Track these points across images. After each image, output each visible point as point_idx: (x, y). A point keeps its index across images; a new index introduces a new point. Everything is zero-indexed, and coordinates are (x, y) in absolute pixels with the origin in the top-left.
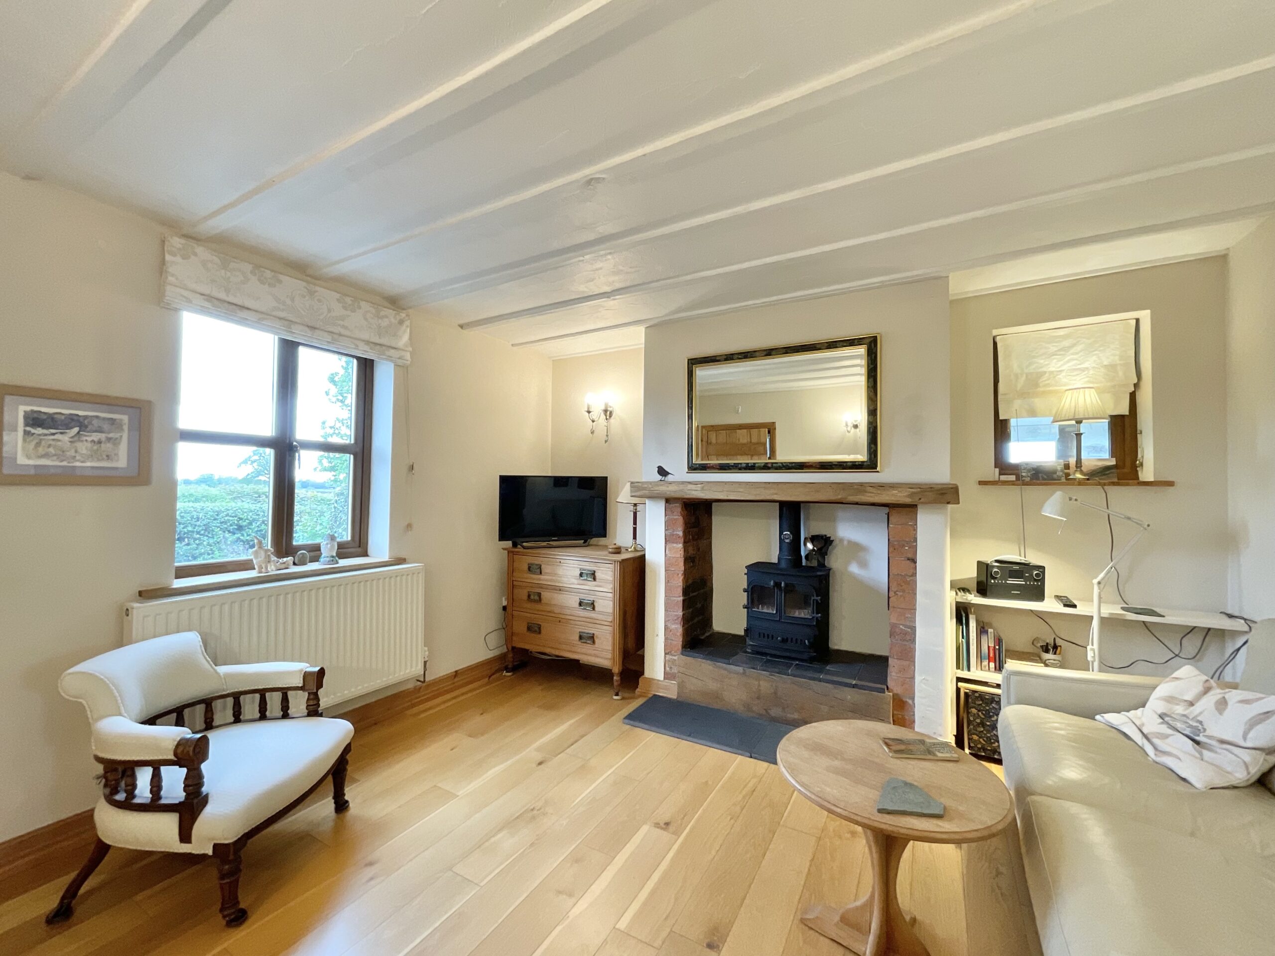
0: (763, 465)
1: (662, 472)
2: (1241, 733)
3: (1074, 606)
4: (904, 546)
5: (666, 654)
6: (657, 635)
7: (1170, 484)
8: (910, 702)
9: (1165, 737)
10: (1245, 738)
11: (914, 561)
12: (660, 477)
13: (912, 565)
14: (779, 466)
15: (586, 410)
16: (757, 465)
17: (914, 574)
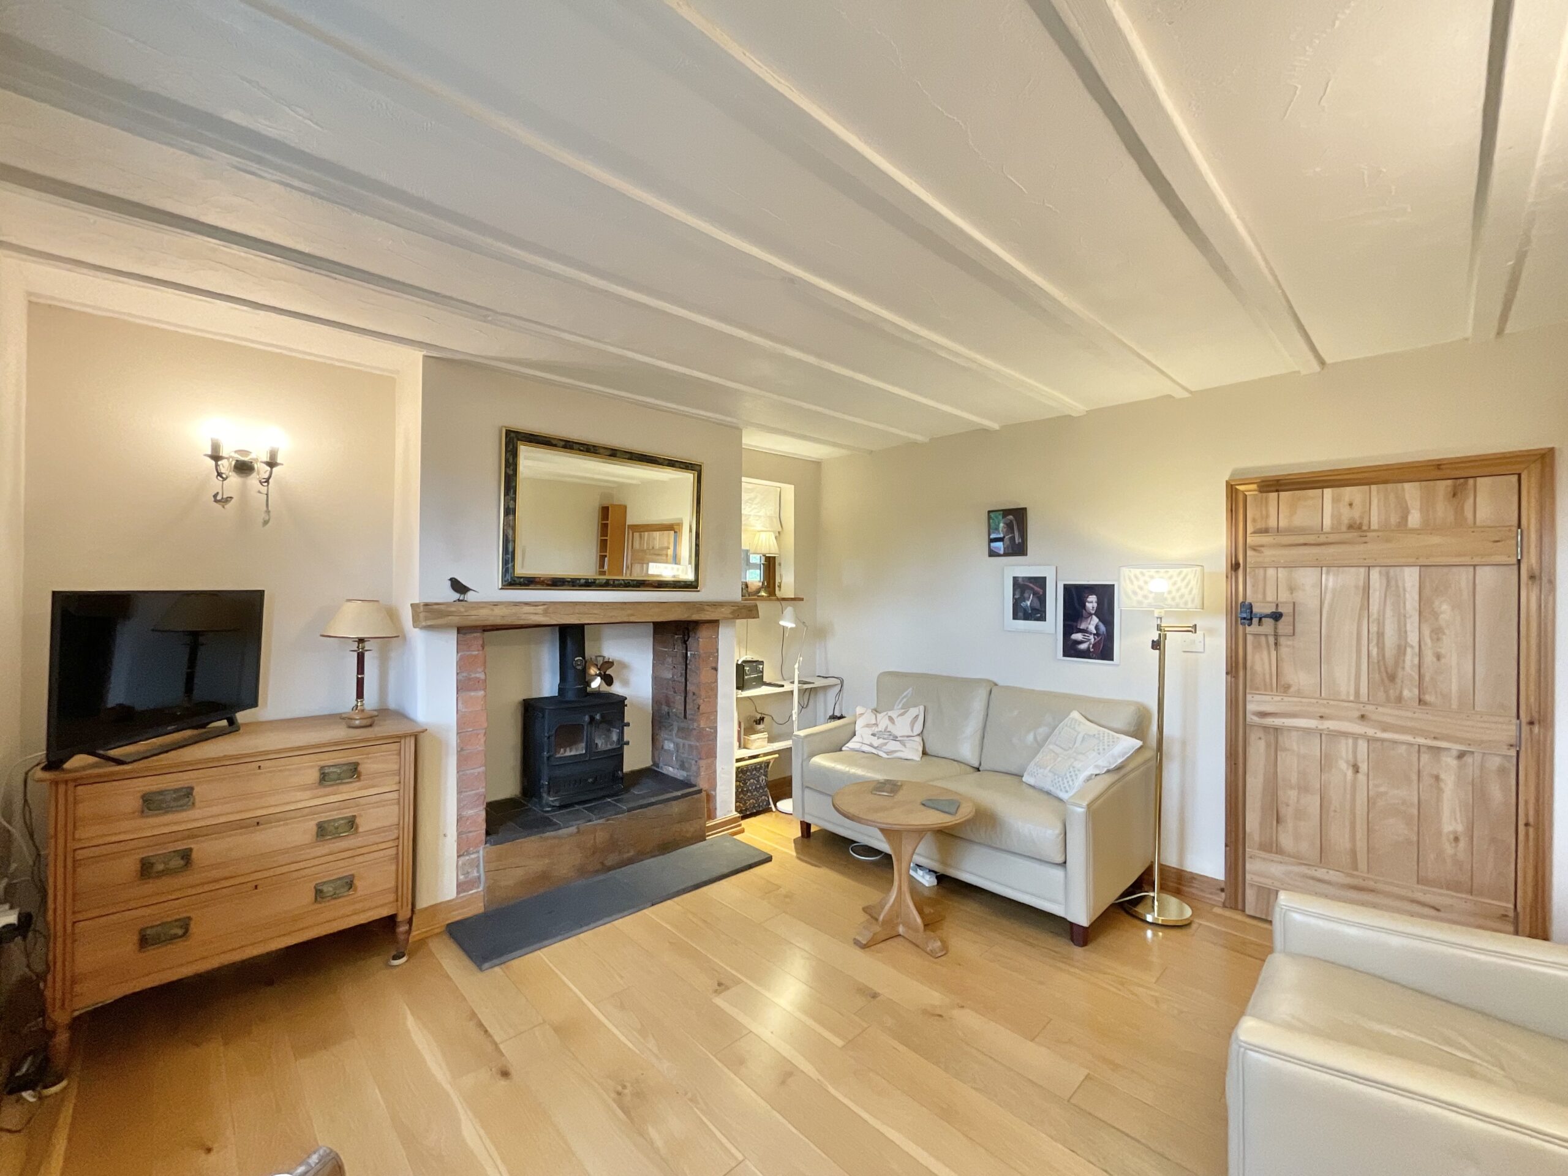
0: (604, 581)
1: (458, 586)
2: (910, 729)
3: (783, 686)
4: (709, 657)
5: (459, 857)
6: (445, 835)
7: (802, 599)
8: (713, 793)
9: (886, 744)
10: (912, 730)
11: (716, 669)
12: (456, 596)
13: (715, 672)
14: (621, 584)
15: (209, 452)
16: (597, 582)
17: (716, 681)
